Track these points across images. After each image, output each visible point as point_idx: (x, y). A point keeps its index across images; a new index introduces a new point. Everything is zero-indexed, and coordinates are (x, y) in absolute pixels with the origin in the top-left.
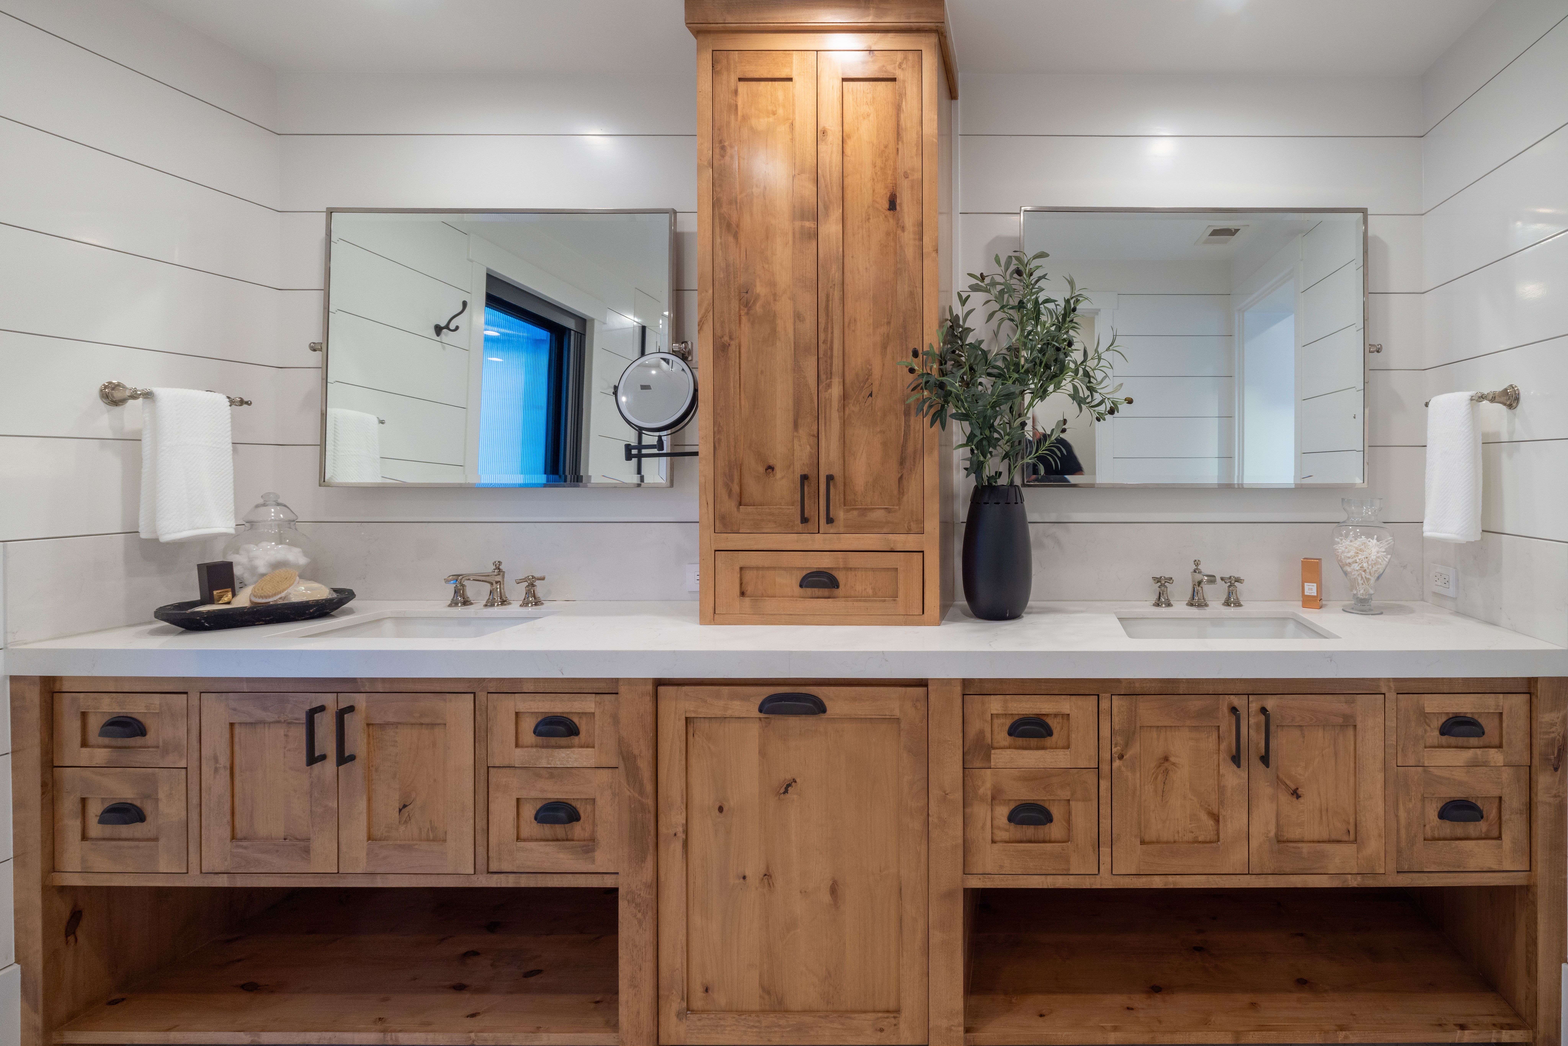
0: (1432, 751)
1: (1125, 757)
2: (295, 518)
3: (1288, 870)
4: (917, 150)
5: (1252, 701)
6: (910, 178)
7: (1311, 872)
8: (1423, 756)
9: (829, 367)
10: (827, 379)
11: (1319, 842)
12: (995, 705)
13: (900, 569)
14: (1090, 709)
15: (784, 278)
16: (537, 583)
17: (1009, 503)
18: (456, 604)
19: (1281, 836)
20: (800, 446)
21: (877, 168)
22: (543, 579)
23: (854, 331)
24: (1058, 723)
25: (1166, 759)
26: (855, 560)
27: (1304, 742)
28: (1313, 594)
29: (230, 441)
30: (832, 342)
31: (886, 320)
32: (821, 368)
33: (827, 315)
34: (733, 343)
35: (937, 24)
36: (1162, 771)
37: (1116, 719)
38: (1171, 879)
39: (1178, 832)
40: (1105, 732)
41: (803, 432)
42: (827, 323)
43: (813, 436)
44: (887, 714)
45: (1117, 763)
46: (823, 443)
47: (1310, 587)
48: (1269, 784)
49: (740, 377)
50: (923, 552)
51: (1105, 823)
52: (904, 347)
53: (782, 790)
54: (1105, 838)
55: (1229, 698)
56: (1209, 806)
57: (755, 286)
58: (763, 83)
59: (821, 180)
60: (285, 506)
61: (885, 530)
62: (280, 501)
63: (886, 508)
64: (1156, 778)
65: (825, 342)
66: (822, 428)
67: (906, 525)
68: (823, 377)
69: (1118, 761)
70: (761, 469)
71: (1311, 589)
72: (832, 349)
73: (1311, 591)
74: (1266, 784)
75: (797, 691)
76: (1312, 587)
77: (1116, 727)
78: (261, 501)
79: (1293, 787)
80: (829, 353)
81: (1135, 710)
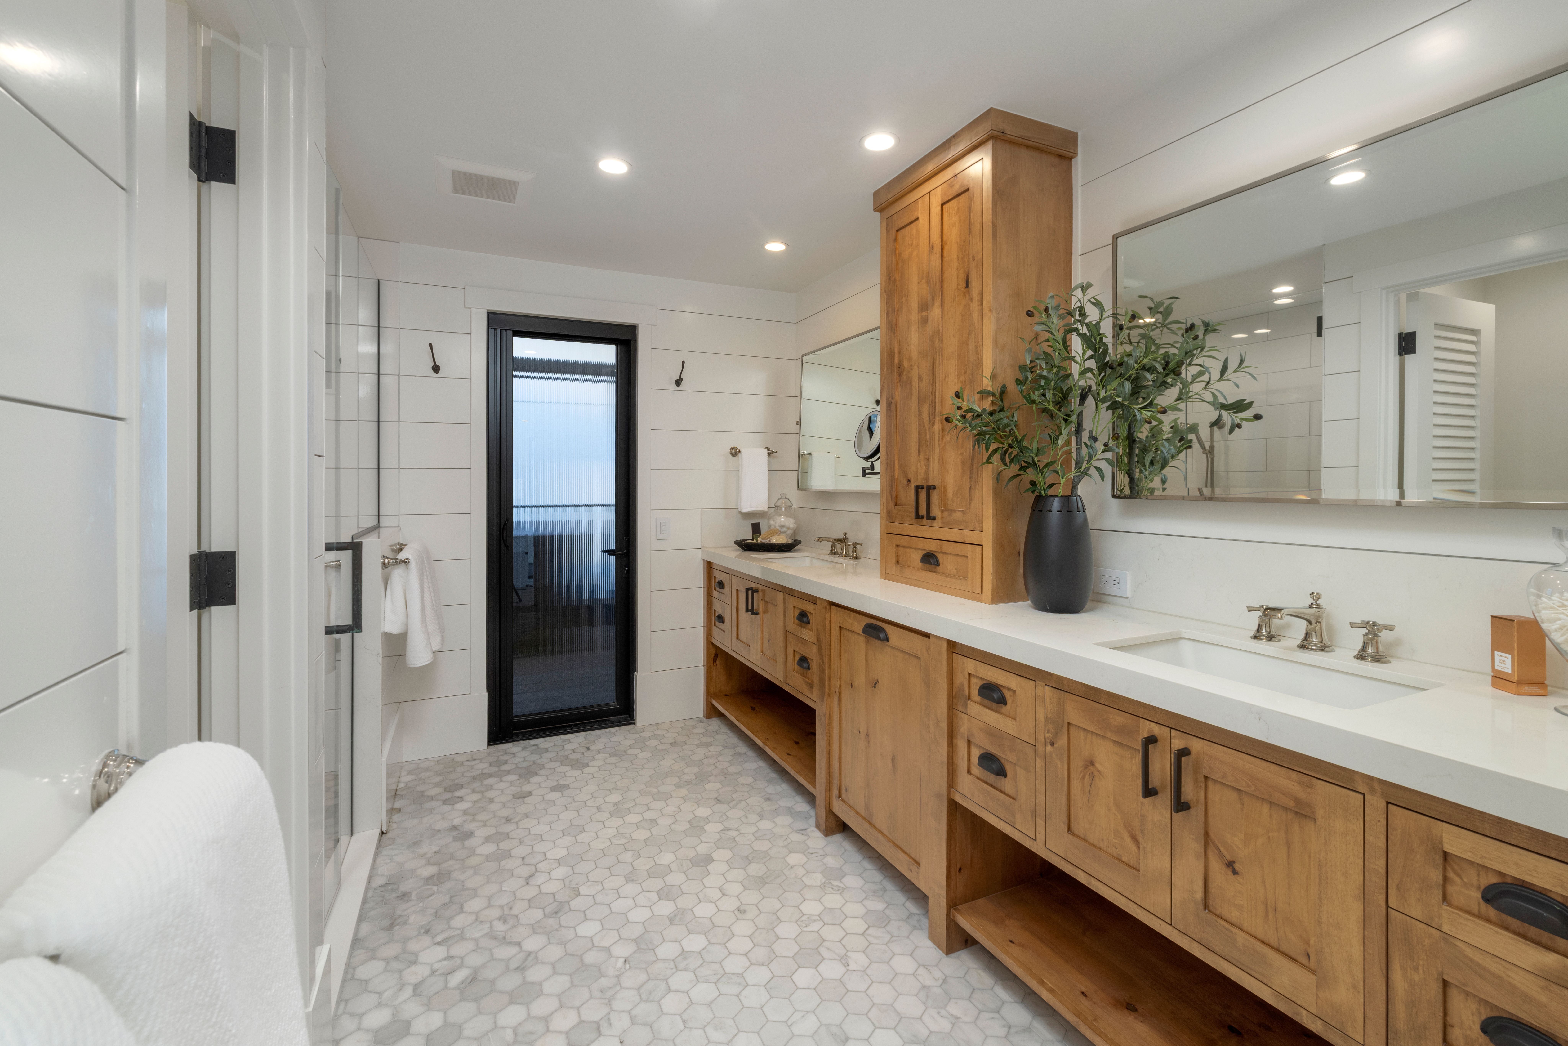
0: (1460, 916)
1: (1055, 745)
2: (791, 505)
3: (1217, 950)
4: (980, 236)
5: (1174, 737)
6: (976, 259)
7: (1249, 972)
8: (1440, 915)
9: (934, 410)
10: (933, 419)
11: (1263, 942)
12: (970, 665)
13: (969, 557)
14: (1030, 692)
15: (915, 354)
16: (858, 546)
17: (1071, 511)
18: (832, 554)
19: (1213, 906)
20: (921, 466)
21: (960, 260)
22: (861, 545)
23: (947, 382)
24: (1011, 696)
25: (1092, 763)
26: (947, 547)
27: (1242, 810)
28: (1506, 670)
29: (767, 469)
30: (935, 393)
31: (964, 371)
32: (930, 411)
33: (933, 374)
34: (893, 401)
35: (987, 134)
36: (1088, 774)
37: (1048, 708)
38: (1094, 882)
39: (1103, 840)
40: (1041, 717)
41: (922, 456)
42: (933, 380)
43: (927, 459)
44: (915, 652)
45: (1049, 748)
46: (931, 464)
47: (1503, 659)
48: (1194, 837)
49: (896, 422)
50: (982, 545)
51: (1040, 798)
52: (972, 389)
53: (873, 685)
54: (1040, 811)
55: (1150, 725)
56: (1132, 829)
57: (903, 362)
58: (907, 228)
59: (931, 281)
60: (788, 499)
61: (962, 527)
62: (787, 497)
63: (962, 511)
64: (1083, 778)
65: (932, 393)
66: (931, 453)
67: (973, 524)
68: (931, 417)
69: (1049, 746)
70: (905, 482)
71: (1504, 662)
72: (935, 397)
73: (1503, 665)
74: (1191, 836)
75: (877, 624)
76: (1505, 659)
77: (1049, 715)
78: (780, 497)
79: (1229, 858)
80: (934, 400)
81: (1063, 706)
